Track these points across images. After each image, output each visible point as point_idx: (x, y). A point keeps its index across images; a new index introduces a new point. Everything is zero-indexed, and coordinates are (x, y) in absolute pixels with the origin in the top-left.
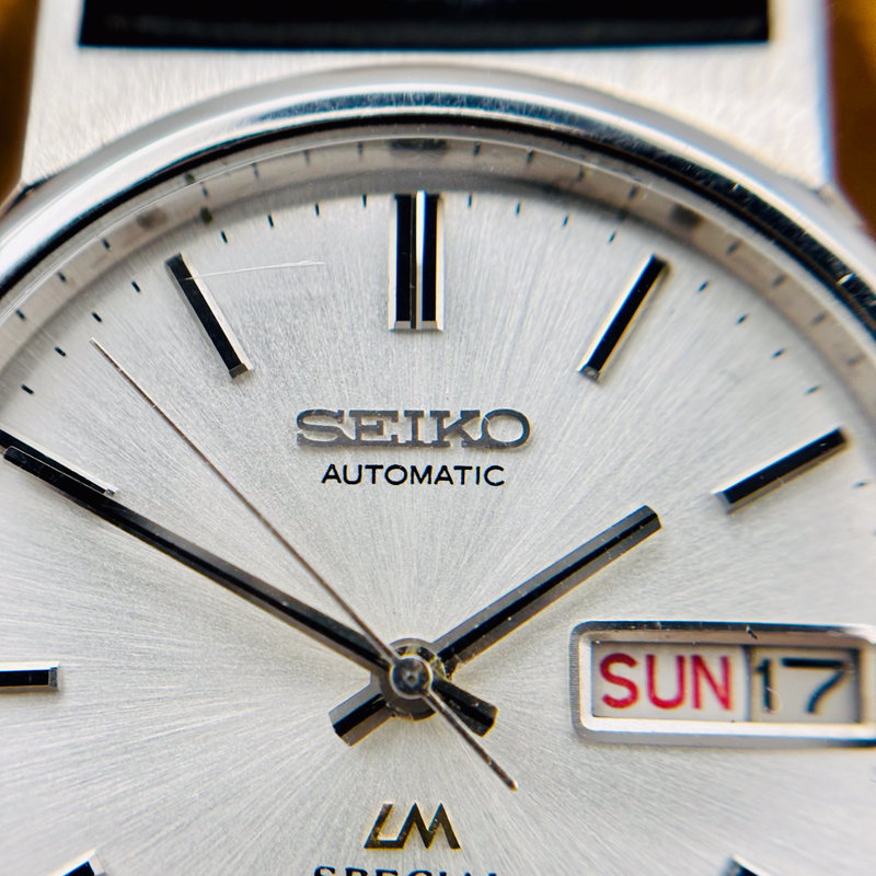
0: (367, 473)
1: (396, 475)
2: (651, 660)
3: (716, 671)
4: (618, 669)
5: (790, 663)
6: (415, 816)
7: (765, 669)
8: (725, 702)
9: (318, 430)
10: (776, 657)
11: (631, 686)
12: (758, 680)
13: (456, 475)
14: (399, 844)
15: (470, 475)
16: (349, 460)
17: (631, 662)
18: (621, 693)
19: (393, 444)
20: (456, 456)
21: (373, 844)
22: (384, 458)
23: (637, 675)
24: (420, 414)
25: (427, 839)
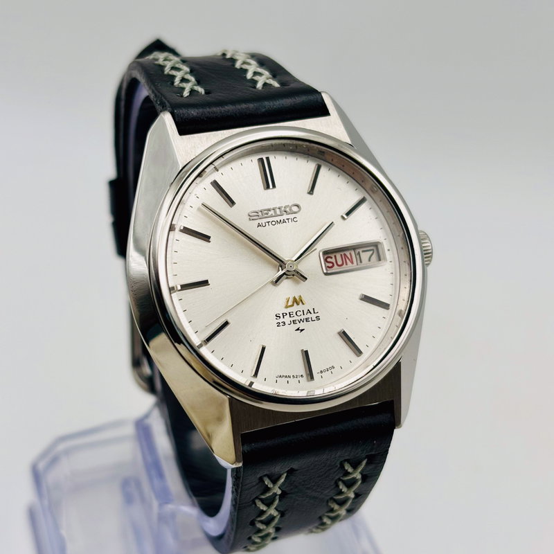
0: (267, 224)
1: (274, 223)
2: (335, 256)
3: (349, 256)
4: (329, 260)
5: (363, 251)
6: (295, 299)
7: (359, 253)
8: (352, 263)
9: (253, 216)
10: (360, 250)
11: (332, 263)
12: (358, 257)
13: (287, 221)
14: (293, 305)
15: (290, 220)
16: (263, 221)
17: (331, 258)
18: (331, 265)
19: (272, 216)
20: (285, 217)
21: (287, 307)
22: (270, 219)
23: (333, 260)
24: (276, 208)
25: (298, 304)
